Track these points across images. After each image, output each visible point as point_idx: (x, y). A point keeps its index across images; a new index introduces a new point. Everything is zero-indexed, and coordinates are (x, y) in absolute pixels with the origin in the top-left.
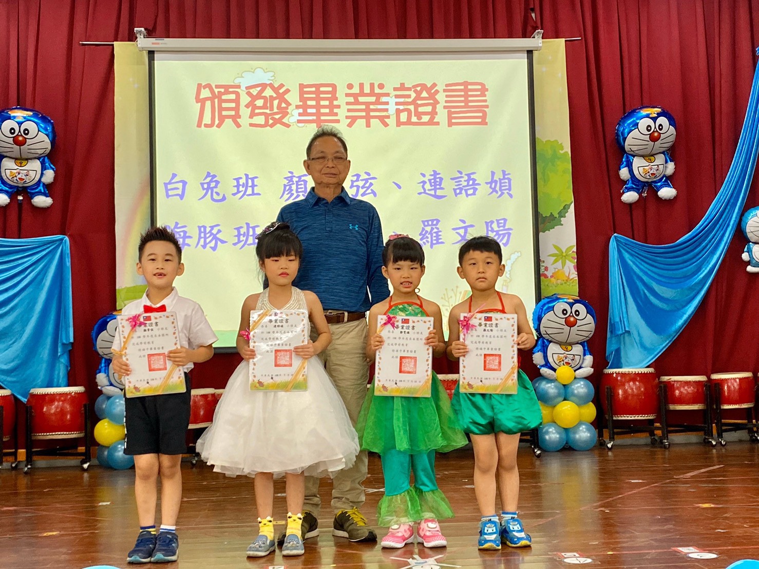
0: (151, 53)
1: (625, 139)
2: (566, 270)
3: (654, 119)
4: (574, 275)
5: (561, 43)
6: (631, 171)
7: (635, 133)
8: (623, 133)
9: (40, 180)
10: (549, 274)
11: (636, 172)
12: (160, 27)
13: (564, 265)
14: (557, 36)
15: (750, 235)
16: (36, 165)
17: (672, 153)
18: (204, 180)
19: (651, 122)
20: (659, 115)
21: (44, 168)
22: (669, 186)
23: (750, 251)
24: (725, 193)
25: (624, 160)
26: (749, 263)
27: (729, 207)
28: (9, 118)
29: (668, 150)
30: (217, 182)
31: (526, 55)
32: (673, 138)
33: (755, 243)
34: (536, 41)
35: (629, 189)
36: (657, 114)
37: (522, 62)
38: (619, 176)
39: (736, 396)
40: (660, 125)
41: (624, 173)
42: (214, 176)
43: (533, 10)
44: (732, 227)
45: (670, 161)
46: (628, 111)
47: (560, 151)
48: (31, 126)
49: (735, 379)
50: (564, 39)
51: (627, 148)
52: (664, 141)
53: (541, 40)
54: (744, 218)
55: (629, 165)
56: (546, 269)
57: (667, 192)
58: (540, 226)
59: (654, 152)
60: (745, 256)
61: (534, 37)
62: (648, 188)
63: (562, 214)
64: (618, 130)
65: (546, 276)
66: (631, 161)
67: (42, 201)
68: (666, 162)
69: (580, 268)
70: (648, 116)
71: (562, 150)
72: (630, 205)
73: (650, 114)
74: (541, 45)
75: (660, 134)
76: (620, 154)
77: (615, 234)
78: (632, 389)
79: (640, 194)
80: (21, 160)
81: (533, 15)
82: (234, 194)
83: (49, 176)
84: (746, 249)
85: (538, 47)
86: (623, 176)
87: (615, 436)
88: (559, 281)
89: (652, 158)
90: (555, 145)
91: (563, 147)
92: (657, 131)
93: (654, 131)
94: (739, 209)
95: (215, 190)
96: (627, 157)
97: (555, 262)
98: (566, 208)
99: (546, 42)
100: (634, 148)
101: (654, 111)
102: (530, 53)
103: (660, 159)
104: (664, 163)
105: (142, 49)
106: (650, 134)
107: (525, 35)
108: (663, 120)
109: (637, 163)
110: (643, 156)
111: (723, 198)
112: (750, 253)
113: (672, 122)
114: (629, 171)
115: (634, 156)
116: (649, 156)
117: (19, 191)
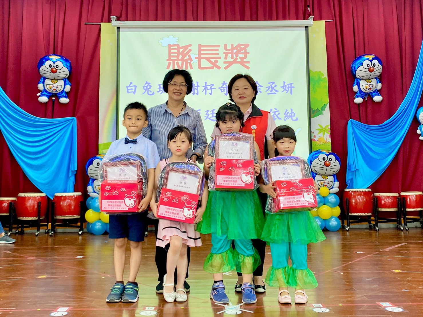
0: (118, 28)
1: (356, 71)
2: (325, 138)
3: (371, 61)
4: (329, 140)
5: (323, 23)
6: (359, 87)
7: (361, 68)
8: (354, 68)
9: (63, 90)
10: (316, 139)
11: (362, 88)
12: (124, 15)
13: (324, 135)
14: (321, 19)
15: (421, 121)
16: (62, 83)
17: (380, 78)
18: (145, 85)
19: (369, 62)
20: (374, 59)
21: (65, 84)
22: (379, 95)
24: (408, 99)
25: (355, 81)
26: (420, 135)
27: (410, 106)
28: (49, 60)
29: (378, 77)
30: (151, 86)
31: (305, 29)
32: (381, 71)
34: (310, 22)
35: (358, 96)
36: (373, 58)
37: (303, 32)
38: (352, 89)
39: (414, 204)
40: (374, 64)
41: (355, 88)
42: (149, 83)
43: (309, 6)
44: (412, 117)
45: (379, 82)
46: (357, 56)
47: (322, 77)
48: (60, 64)
49: (413, 195)
50: (324, 21)
51: (357, 75)
52: (376, 72)
53: (312, 21)
54: (418, 112)
55: (358, 84)
56: (315, 136)
57: (377, 98)
58: (312, 115)
59: (371, 78)
60: (419, 132)
61: (309, 20)
62: (368, 96)
63: (323, 109)
64: (352, 66)
65: (314, 140)
66: (359, 82)
67: (64, 100)
68: (377, 83)
69: (332, 136)
70: (367, 59)
71: (323, 76)
72: (359, 105)
73: (369, 58)
74: (312, 23)
75: (374, 68)
76: (353, 78)
77: (351, 119)
78: (359, 200)
79: (364, 99)
80: (54, 80)
81: (309, 9)
82: (158, 92)
83: (68, 88)
84: (419, 128)
85: (311, 25)
86: (355, 89)
87: (350, 224)
88: (321, 143)
89: (370, 81)
90: (320, 74)
91: (324, 75)
93: (371, 67)
94: (415, 107)
95: (149, 90)
96: (357, 80)
97: (320, 133)
98: (325, 105)
99: (315, 22)
101: (371, 57)
102: (307, 27)
103: (374, 81)
104: (376, 83)
105: (114, 26)
106: (369, 68)
107: (305, 18)
108: (375, 62)
109: (362, 83)
110: (365, 80)
111: (407, 101)
112: (421, 130)
113: (380, 62)
114: (358, 87)
115: (360, 80)
116: (368, 80)
117: (54, 96)
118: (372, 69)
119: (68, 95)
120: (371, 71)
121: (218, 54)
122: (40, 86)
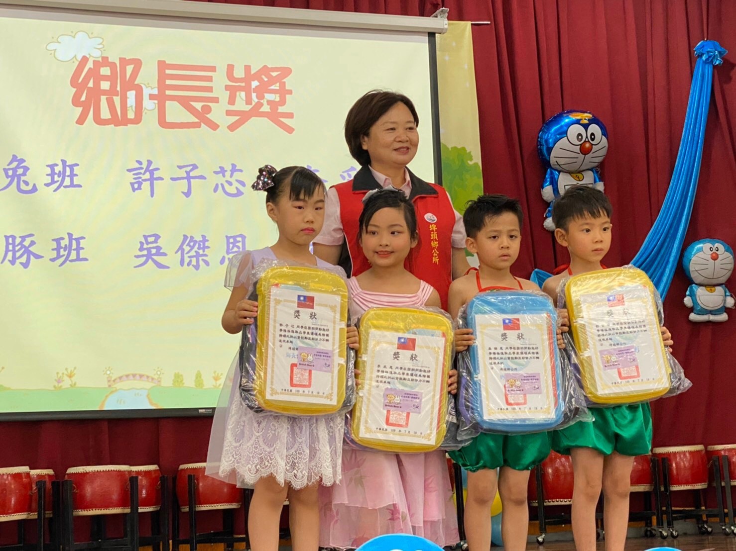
1: (549, 150)
3: (586, 127)
5: (467, 27)
6: (556, 190)
7: (562, 143)
8: (547, 141)
14: (461, 18)
15: (694, 275)
18: (8, 165)
19: (581, 129)
20: (591, 121)
23: (693, 295)
24: (663, 223)
25: (547, 176)
26: (691, 310)
27: (668, 240)
29: (597, 167)
30: (26, 169)
31: (426, 38)
32: (604, 152)
33: (700, 285)
34: (438, 21)
36: (589, 120)
37: (422, 46)
38: (541, 195)
39: (687, 474)
40: (592, 134)
41: (548, 192)
42: (23, 161)
44: (673, 265)
45: (600, 181)
47: (469, 162)
49: (684, 453)
50: (469, 23)
51: (553, 161)
52: (595, 155)
53: (446, 21)
54: (686, 254)
55: (554, 183)
59: (582, 169)
60: (688, 301)
61: (436, 17)
64: (541, 138)
66: (556, 177)
68: (595, 182)
70: (578, 122)
71: (471, 160)
73: (581, 119)
74: (446, 27)
75: (592, 145)
77: (536, 270)
82: (47, 185)
84: (688, 293)
85: (442, 29)
86: (547, 195)
89: (580, 175)
90: (462, 154)
91: (472, 157)
92: (589, 141)
93: (585, 141)
94: (680, 243)
95: (23, 178)
96: (552, 173)
99: (452, 24)
100: (561, 162)
101: (586, 117)
102: (432, 35)
103: (589, 177)
104: (593, 182)
106: (581, 145)
108: (594, 128)
109: (564, 180)
110: (570, 173)
111: (661, 228)
112: (694, 298)
114: (554, 190)
115: (559, 172)
116: (576, 173)
118: (587, 145)
120: (585, 151)
121: (210, 89)
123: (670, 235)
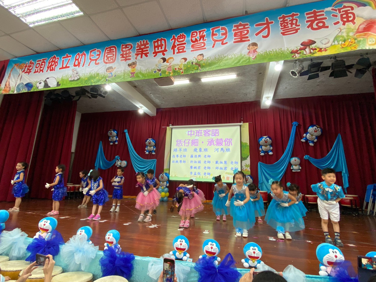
0: (172, 128)
2: (248, 169)
4: (249, 170)
5: (248, 124)
6: (262, 149)
7: (261, 141)
8: (259, 141)
9: (153, 150)
10: (244, 169)
11: (263, 149)
12: (174, 124)
13: (247, 168)
15: (292, 164)
16: (152, 147)
17: (271, 145)
19: (265, 139)
20: (267, 137)
21: (154, 148)
22: (271, 152)
23: (292, 167)
26: (293, 170)
28: (148, 140)
31: (239, 126)
32: (271, 142)
33: (294, 165)
35: (262, 153)
37: (239, 127)
41: (260, 149)
43: (242, 117)
47: (247, 145)
48: (151, 141)
51: (260, 144)
52: (269, 143)
53: (243, 123)
54: (290, 160)
55: (261, 148)
56: (244, 168)
57: (271, 153)
58: (242, 159)
60: (292, 168)
62: (266, 152)
63: (247, 157)
65: (243, 170)
67: (154, 153)
69: (251, 169)
72: (262, 156)
75: (268, 141)
76: (259, 146)
77: (259, 162)
79: (265, 154)
80: (150, 146)
81: (242, 119)
83: (155, 149)
85: (242, 125)
88: (246, 171)
90: (246, 143)
97: (246, 167)
98: (248, 156)
100: (262, 144)
101: (265, 137)
102: (240, 126)
103: (268, 146)
105: (170, 128)
107: (240, 122)
108: (268, 138)
109: (263, 147)
110: (265, 146)
113: (270, 138)
115: (262, 146)
116: (266, 146)
117: (150, 152)
119: (155, 151)
120: (266, 142)
122: (146, 148)
123: (286, 156)
